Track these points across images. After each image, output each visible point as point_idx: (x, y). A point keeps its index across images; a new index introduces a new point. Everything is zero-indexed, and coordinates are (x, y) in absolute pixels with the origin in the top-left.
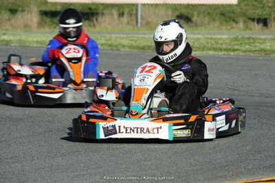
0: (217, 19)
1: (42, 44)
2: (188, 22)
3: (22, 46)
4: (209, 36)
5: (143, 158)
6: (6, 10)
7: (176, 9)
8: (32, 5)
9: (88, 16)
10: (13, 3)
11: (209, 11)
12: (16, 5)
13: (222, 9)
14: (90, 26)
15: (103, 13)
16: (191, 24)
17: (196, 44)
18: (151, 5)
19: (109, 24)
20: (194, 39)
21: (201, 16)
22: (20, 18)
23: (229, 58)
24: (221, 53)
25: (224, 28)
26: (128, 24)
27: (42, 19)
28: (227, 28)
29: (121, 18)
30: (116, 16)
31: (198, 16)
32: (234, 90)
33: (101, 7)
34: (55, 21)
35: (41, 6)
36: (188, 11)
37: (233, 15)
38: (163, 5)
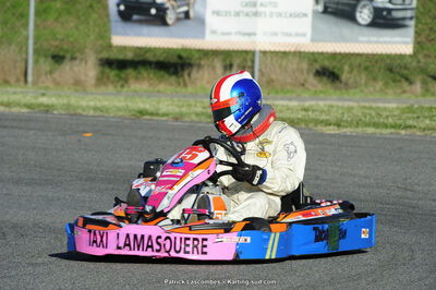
0: (380, 77)
1: (102, 111)
2: (333, 81)
3: (71, 115)
4: (367, 104)
6: (45, 56)
7: (315, 61)
8: (87, 50)
9: (176, 69)
10: (57, 47)
11: (368, 64)
12: (62, 49)
13: (388, 61)
14: (179, 84)
15: (199, 65)
16: (338, 84)
17: (345, 118)
18: (276, 53)
19: (208, 82)
20: (343, 107)
21: (355, 72)
22: (67, 70)
23: (399, 140)
24: (386, 131)
25: (390, 91)
27: (103, 73)
28: (395, 93)
30: (219, 70)
31: (351, 72)
32: (406, 189)
34: (123, 75)
35: (101, 52)
36: (334, 64)
37: (406, 72)
38: (295, 53)
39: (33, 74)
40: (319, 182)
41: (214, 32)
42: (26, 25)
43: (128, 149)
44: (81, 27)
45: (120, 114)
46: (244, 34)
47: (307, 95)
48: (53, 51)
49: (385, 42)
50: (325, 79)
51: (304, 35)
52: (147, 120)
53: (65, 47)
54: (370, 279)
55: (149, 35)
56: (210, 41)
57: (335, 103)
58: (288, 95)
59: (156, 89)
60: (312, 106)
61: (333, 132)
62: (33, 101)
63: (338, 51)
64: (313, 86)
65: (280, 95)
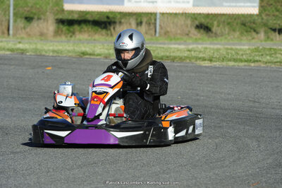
0: (238, 29)
1: (58, 53)
2: (207, 32)
3: (38, 55)
4: (229, 47)
5: (162, 171)
6: (21, 17)
7: (196, 19)
8: (48, 13)
9: (106, 25)
10: (28, 11)
11: (229, 20)
12: (32, 13)
13: (242, 19)
14: (108, 35)
15: (120, 22)
16: (210, 34)
17: (215, 55)
18: (170, 14)
20: (213, 49)
21: (221, 26)
22: (35, 26)
23: (250, 69)
24: (242, 64)
25: (244, 38)
26: (146, 33)
27: (58, 28)
28: (247, 39)
29: (139, 28)
30: (134, 25)
31: (218, 26)
32: (255, 102)
33: (119, 16)
34: (71, 29)
35: (57, 14)
36: (208, 20)
37: (254, 25)
38: (182, 14)
39: (13, 29)
40: (198, 97)
43: (75, 77)
45: (70, 54)
47: (191, 41)
48: (26, 14)
49: (240, 6)
50: (202, 31)
51: (188, 2)
52: (87, 58)
53: (34, 11)
54: (232, 160)
56: (128, 7)
57: (208, 46)
58: (178, 42)
59: (93, 38)
60: (193, 48)
61: (207, 65)
62: (13, 47)
63: (210, 12)
64: (194, 35)
65: (173, 41)
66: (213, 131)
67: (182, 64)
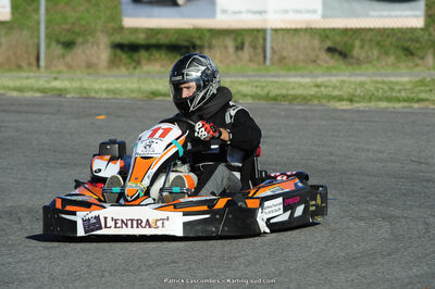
0: (392, 51)
1: (115, 93)
3: (84, 98)
4: (379, 79)
5: (277, 272)
7: (327, 37)
8: (98, 34)
10: (69, 30)
11: (379, 38)
12: (73, 33)
13: (400, 35)
15: (210, 45)
16: (351, 61)
17: (358, 92)
18: (288, 31)
19: (221, 62)
20: (355, 83)
21: (366, 47)
22: (79, 54)
23: (412, 113)
24: (399, 105)
25: (402, 65)
26: (251, 60)
27: (115, 55)
28: (407, 66)
29: (240, 53)
30: (231, 50)
31: (362, 47)
32: (420, 163)
33: (208, 35)
34: (136, 56)
35: (112, 34)
36: (345, 39)
38: (306, 30)
39: (46, 59)
41: (224, 11)
42: (37, 10)
44: (92, 11)
45: (134, 95)
46: (255, 12)
47: (319, 72)
48: (65, 35)
49: (396, 17)
50: (336, 56)
51: (315, 11)
52: (160, 101)
53: (77, 30)
55: (160, 16)
56: (221, 20)
57: (347, 79)
58: (301, 72)
60: (324, 82)
61: (345, 107)
62: (46, 86)
63: (349, 26)
64: (326, 62)
65: (293, 72)
66: (356, 209)
67: (306, 107)
